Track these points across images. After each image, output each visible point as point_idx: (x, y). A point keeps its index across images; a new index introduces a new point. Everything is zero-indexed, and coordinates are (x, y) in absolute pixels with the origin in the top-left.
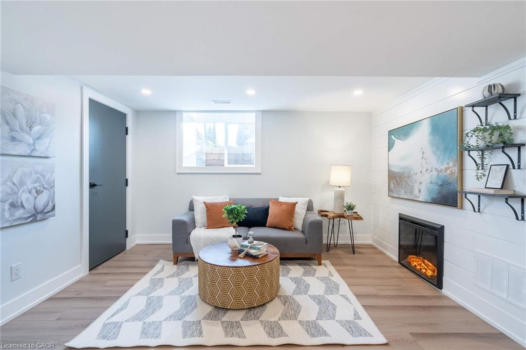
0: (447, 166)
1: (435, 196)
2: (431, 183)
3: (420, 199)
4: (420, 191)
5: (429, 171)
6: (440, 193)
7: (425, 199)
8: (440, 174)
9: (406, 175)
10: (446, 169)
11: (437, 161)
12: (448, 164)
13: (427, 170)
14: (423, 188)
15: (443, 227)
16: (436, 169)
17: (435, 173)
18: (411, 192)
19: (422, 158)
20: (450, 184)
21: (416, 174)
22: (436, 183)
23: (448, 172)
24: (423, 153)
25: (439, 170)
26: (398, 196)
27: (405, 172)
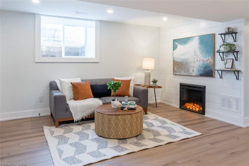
0: (208, 59)
1: (201, 73)
2: (200, 67)
3: (194, 75)
4: (193, 71)
5: (198, 61)
6: (204, 71)
7: (196, 74)
8: (204, 62)
9: (185, 63)
10: (207, 60)
11: (203, 56)
12: (208, 58)
13: (197, 61)
14: (195, 69)
15: (205, 87)
16: (202, 60)
17: (201, 62)
18: (188, 72)
19: (195, 55)
20: (209, 67)
21: (191, 63)
22: (202, 67)
23: (208, 61)
24: (195, 52)
25: (204, 60)
26: (179, 74)
27: (184, 62)
